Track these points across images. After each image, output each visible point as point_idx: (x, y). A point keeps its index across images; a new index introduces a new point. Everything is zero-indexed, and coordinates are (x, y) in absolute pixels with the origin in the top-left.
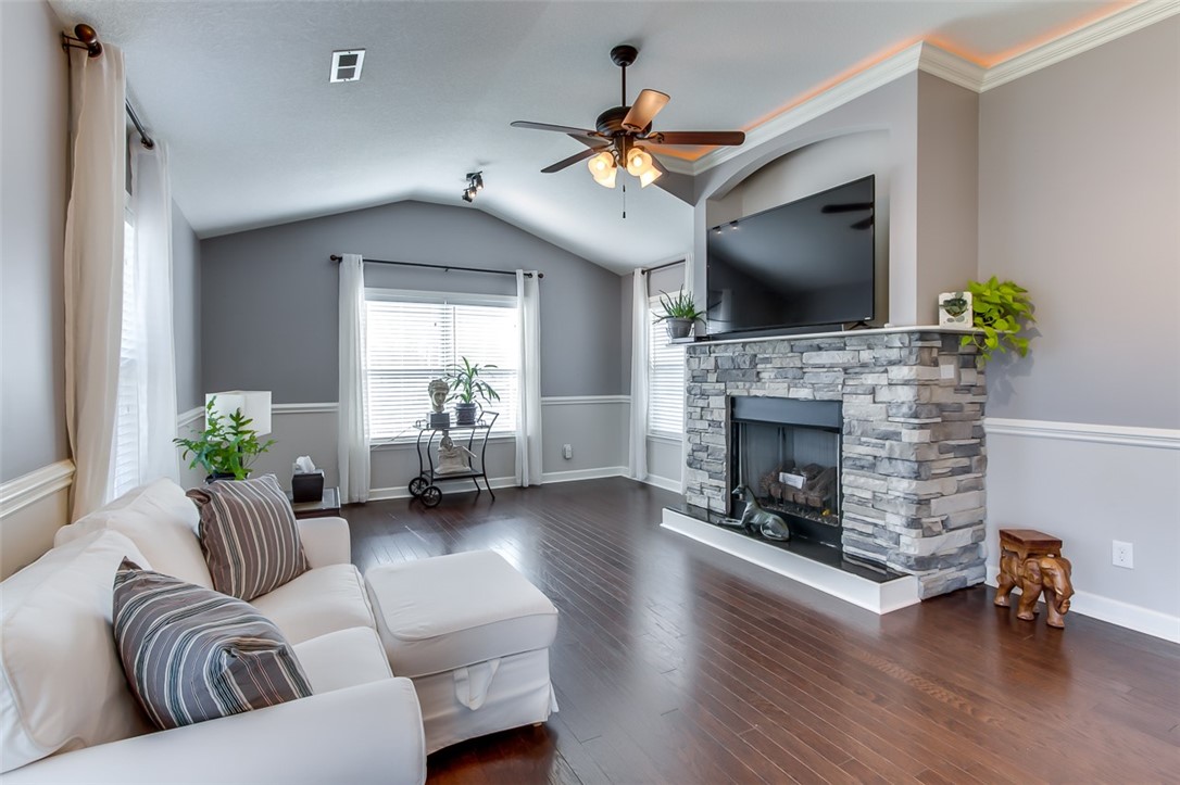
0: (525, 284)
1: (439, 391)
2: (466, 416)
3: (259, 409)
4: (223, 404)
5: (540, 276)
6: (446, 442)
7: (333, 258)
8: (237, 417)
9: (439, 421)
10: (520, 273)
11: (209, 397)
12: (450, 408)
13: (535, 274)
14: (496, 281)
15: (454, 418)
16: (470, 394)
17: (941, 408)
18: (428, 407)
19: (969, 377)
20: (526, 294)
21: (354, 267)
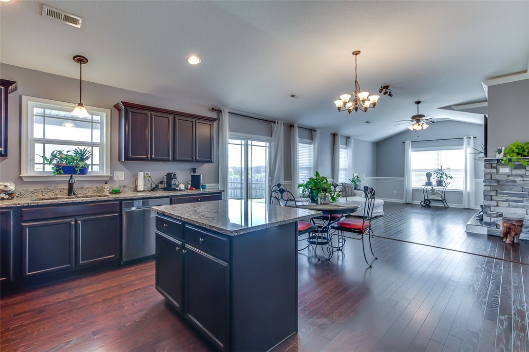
0: (468, 141)
1: (429, 175)
2: (440, 183)
5: (475, 138)
6: (433, 190)
7: (403, 142)
9: (429, 183)
12: (434, 181)
15: (435, 183)
17: (498, 181)
18: (425, 180)
19: (519, 172)
20: (469, 144)
21: (408, 143)
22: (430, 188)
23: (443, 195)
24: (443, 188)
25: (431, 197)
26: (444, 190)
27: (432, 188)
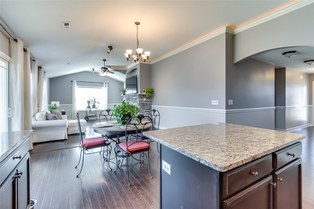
0: (105, 85)
1: (89, 102)
2: (94, 106)
3: (58, 104)
4: (53, 103)
5: (108, 83)
6: (90, 111)
7: (71, 81)
8: (55, 104)
9: (89, 107)
10: (104, 83)
11: (51, 102)
12: (91, 105)
13: (107, 83)
14: (99, 84)
15: (91, 107)
16: (94, 103)
17: (143, 104)
18: (87, 105)
19: (148, 100)
20: (105, 86)
21: (75, 82)
22: (89, 109)
23: (96, 113)
24: (95, 109)
25: (89, 115)
26: (96, 110)
27: (90, 109)
